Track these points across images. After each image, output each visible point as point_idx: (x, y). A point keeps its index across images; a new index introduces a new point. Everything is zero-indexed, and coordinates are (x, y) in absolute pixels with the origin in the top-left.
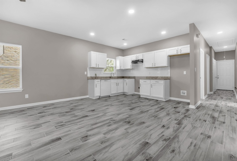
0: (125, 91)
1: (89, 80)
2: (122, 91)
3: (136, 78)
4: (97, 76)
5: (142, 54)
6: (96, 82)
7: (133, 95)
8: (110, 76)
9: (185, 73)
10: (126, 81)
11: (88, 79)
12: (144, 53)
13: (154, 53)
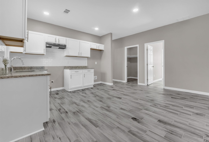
5: (65, 38)
9: (96, 63)
12: (68, 39)
13: (80, 42)
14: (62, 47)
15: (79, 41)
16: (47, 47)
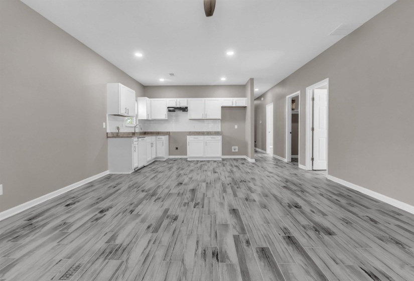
0: (159, 155)
1: (109, 139)
2: (154, 156)
3: (171, 134)
4: (120, 131)
5: (186, 99)
6: (134, 141)
7: (167, 161)
8: (134, 131)
9: (236, 127)
10: (160, 140)
11: (108, 137)
12: (189, 99)
13: (205, 100)
14: (185, 109)
15: (203, 99)
16: (169, 111)
